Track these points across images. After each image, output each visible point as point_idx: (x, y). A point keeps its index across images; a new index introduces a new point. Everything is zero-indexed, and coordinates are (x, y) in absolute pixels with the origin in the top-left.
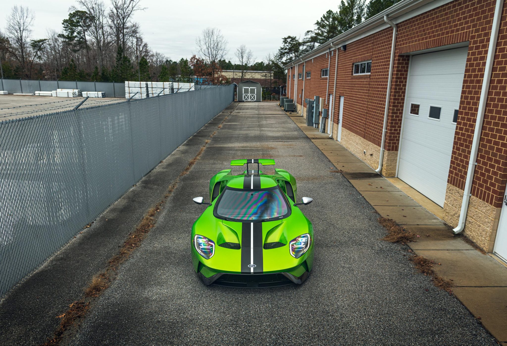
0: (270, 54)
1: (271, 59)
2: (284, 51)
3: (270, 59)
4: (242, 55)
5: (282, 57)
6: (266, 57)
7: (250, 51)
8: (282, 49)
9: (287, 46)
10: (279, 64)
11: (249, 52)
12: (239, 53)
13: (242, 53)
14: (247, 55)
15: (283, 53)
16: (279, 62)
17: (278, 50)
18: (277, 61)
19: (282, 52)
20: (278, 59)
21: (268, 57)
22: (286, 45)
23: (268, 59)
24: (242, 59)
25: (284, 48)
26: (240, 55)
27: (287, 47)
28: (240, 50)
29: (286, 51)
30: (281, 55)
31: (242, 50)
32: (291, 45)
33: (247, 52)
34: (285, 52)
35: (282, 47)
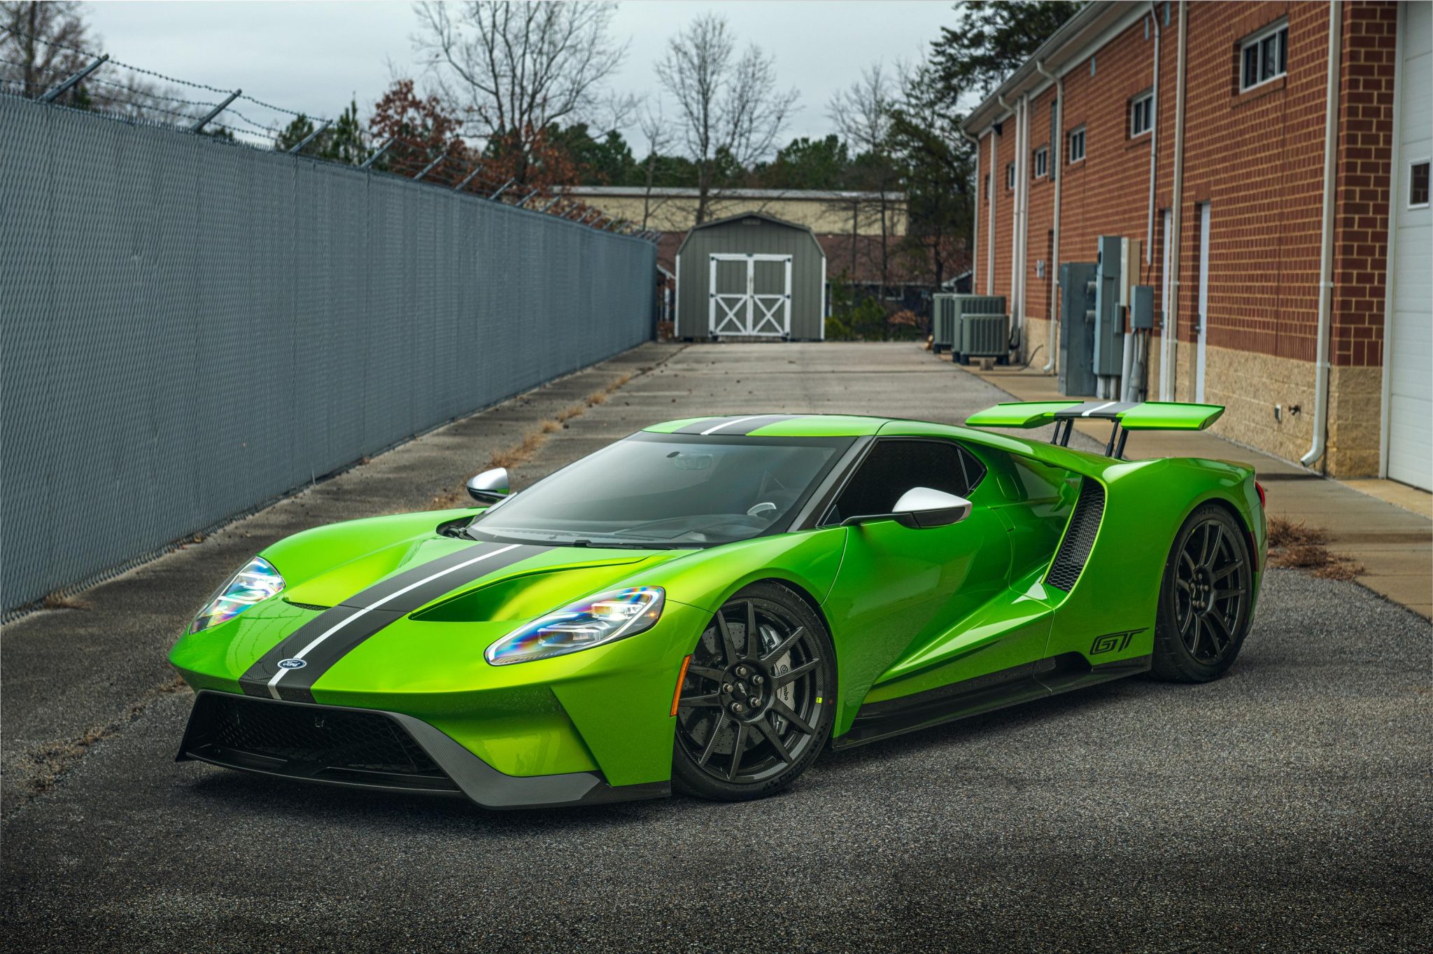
0: (877, 74)
1: (888, 99)
2: (965, 54)
3: (879, 103)
4: (702, 81)
5: (957, 90)
6: (857, 91)
7: (757, 54)
8: (954, 38)
9: (987, 20)
10: (937, 132)
11: (747, 63)
12: (686, 65)
13: (702, 67)
14: (734, 82)
15: (962, 64)
16: (939, 123)
17: (931, 49)
18: (927, 113)
19: (952, 58)
20: (931, 104)
21: (864, 86)
22: (976, 15)
23: (869, 100)
24: (706, 102)
25: (964, 34)
26: (692, 81)
27: (988, 30)
28: (693, 52)
29: (979, 52)
30: (947, 76)
31: (702, 47)
32: (1013, 16)
33: (735, 58)
34: (976, 61)
35: (957, 27)
